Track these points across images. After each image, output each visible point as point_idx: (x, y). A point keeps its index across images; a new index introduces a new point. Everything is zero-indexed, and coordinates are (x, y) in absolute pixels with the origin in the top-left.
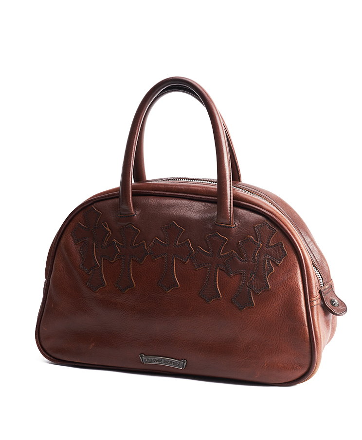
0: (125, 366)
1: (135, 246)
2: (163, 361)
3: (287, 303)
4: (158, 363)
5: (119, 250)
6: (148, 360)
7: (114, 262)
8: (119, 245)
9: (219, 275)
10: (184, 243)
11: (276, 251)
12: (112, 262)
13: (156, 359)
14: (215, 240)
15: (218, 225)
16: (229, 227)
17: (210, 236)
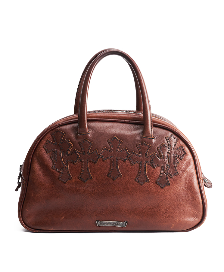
0: (85, 230)
1: (91, 153)
2: (112, 224)
3: (188, 182)
4: (109, 225)
5: (80, 156)
6: (102, 224)
7: (76, 164)
8: (80, 153)
9: (147, 168)
10: (123, 150)
11: (180, 152)
12: (76, 163)
13: (107, 223)
14: (143, 146)
15: (145, 138)
16: (151, 138)
17: (140, 144)
